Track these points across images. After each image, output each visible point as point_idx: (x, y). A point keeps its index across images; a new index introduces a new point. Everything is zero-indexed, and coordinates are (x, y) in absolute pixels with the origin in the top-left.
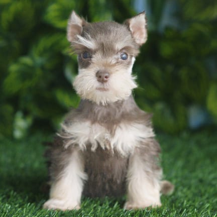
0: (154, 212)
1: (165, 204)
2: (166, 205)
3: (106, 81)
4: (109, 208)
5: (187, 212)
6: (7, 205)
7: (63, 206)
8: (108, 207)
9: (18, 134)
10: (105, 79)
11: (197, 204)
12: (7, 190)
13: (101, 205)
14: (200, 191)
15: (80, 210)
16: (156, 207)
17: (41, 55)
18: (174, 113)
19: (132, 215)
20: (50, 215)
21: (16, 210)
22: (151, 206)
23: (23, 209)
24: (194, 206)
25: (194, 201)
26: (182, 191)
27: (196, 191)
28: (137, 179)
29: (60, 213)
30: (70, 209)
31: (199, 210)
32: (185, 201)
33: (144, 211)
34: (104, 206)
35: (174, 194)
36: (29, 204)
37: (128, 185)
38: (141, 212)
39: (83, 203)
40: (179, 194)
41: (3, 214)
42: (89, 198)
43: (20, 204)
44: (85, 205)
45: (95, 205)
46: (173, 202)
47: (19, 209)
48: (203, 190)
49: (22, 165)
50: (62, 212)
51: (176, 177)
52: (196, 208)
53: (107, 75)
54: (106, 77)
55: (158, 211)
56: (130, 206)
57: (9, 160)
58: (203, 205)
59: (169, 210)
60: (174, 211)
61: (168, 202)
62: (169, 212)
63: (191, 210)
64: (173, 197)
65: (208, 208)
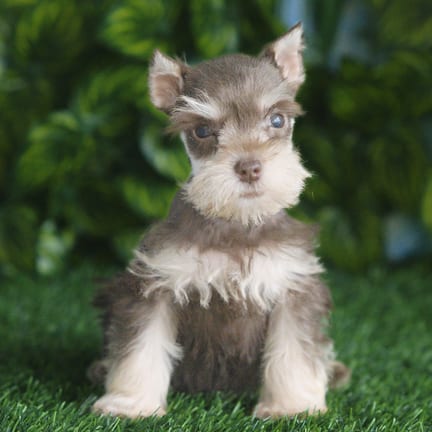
0: (311, 423)
1: (334, 408)
2: (336, 409)
3: (257, 179)
4: (223, 414)
5: (378, 425)
6: (19, 405)
7: (133, 408)
8: (221, 411)
9: (45, 266)
10: (254, 175)
11: (397, 410)
12: (21, 375)
13: (207, 408)
14: (405, 385)
15: (165, 418)
16: (317, 414)
17: (94, 108)
18: (356, 229)
19: (269, 428)
20: (105, 426)
21: (38, 416)
22: (307, 413)
23: (51, 414)
24: (392, 413)
25: (392, 404)
26: (368, 382)
27: (396, 384)
28: (283, 356)
29: (124, 421)
30: (145, 414)
31: (402, 420)
32: (375, 404)
33: (292, 421)
34: (212, 410)
35: (352, 389)
36: (63, 404)
37: (264, 368)
38: (285, 422)
39: (172, 403)
40: (363, 388)
41: (12, 422)
42: (183, 394)
43: (45, 403)
44: (175, 407)
45: (196, 408)
46: (351, 404)
47: (44, 414)
48: (410, 383)
49: (52, 328)
50: (129, 420)
51: (358, 356)
52: (396, 417)
53: (256, 166)
54: (256, 171)
55: (321, 421)
56: (266, 409)
57: (27, 317)
58: (410, 410)
59: (341, 420)
60: (352, 422)
61: (341, 405)
62: (342, 424)
63: (386, 420)
64: (350, 394)
65: (419, 417)
